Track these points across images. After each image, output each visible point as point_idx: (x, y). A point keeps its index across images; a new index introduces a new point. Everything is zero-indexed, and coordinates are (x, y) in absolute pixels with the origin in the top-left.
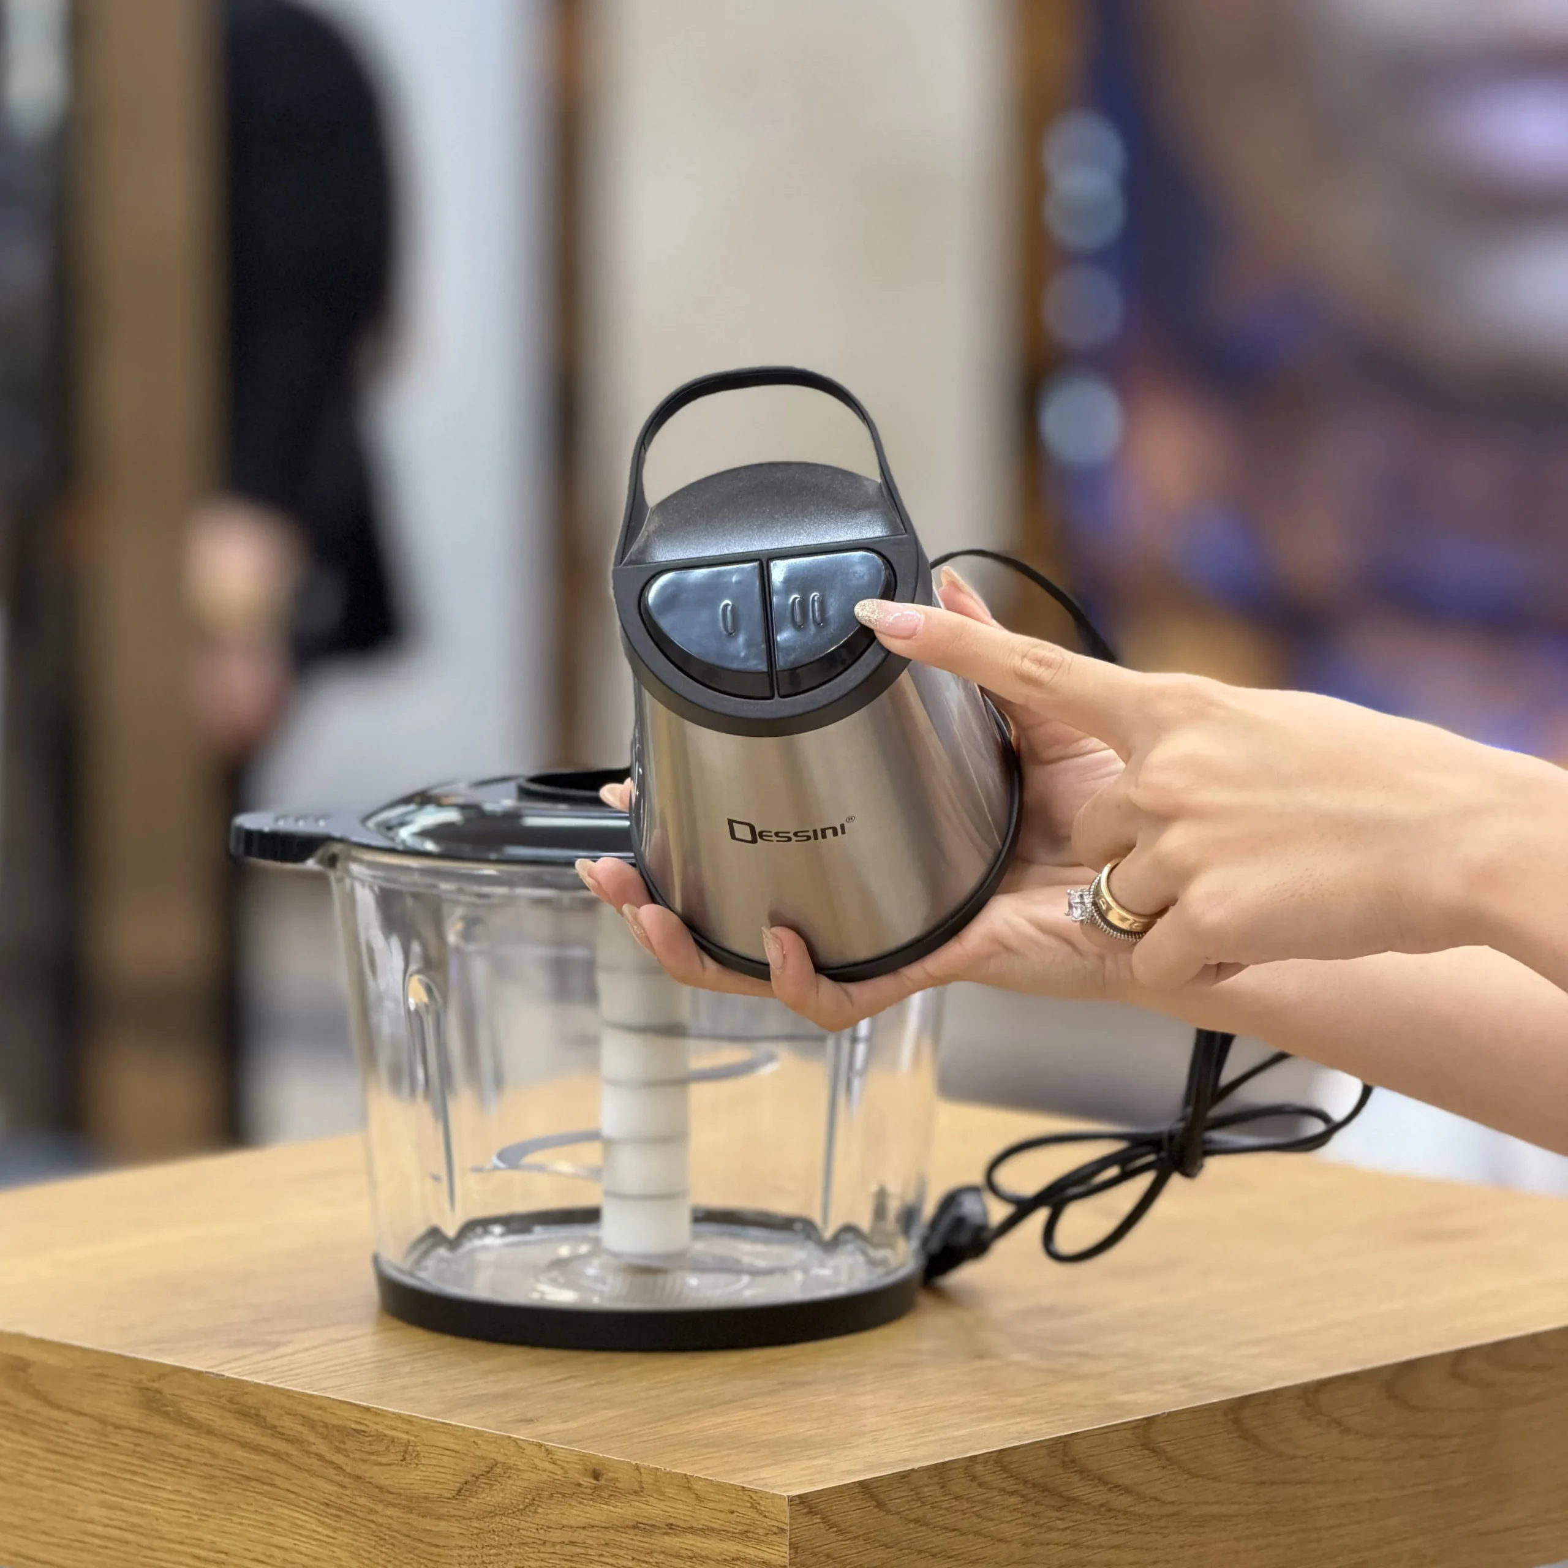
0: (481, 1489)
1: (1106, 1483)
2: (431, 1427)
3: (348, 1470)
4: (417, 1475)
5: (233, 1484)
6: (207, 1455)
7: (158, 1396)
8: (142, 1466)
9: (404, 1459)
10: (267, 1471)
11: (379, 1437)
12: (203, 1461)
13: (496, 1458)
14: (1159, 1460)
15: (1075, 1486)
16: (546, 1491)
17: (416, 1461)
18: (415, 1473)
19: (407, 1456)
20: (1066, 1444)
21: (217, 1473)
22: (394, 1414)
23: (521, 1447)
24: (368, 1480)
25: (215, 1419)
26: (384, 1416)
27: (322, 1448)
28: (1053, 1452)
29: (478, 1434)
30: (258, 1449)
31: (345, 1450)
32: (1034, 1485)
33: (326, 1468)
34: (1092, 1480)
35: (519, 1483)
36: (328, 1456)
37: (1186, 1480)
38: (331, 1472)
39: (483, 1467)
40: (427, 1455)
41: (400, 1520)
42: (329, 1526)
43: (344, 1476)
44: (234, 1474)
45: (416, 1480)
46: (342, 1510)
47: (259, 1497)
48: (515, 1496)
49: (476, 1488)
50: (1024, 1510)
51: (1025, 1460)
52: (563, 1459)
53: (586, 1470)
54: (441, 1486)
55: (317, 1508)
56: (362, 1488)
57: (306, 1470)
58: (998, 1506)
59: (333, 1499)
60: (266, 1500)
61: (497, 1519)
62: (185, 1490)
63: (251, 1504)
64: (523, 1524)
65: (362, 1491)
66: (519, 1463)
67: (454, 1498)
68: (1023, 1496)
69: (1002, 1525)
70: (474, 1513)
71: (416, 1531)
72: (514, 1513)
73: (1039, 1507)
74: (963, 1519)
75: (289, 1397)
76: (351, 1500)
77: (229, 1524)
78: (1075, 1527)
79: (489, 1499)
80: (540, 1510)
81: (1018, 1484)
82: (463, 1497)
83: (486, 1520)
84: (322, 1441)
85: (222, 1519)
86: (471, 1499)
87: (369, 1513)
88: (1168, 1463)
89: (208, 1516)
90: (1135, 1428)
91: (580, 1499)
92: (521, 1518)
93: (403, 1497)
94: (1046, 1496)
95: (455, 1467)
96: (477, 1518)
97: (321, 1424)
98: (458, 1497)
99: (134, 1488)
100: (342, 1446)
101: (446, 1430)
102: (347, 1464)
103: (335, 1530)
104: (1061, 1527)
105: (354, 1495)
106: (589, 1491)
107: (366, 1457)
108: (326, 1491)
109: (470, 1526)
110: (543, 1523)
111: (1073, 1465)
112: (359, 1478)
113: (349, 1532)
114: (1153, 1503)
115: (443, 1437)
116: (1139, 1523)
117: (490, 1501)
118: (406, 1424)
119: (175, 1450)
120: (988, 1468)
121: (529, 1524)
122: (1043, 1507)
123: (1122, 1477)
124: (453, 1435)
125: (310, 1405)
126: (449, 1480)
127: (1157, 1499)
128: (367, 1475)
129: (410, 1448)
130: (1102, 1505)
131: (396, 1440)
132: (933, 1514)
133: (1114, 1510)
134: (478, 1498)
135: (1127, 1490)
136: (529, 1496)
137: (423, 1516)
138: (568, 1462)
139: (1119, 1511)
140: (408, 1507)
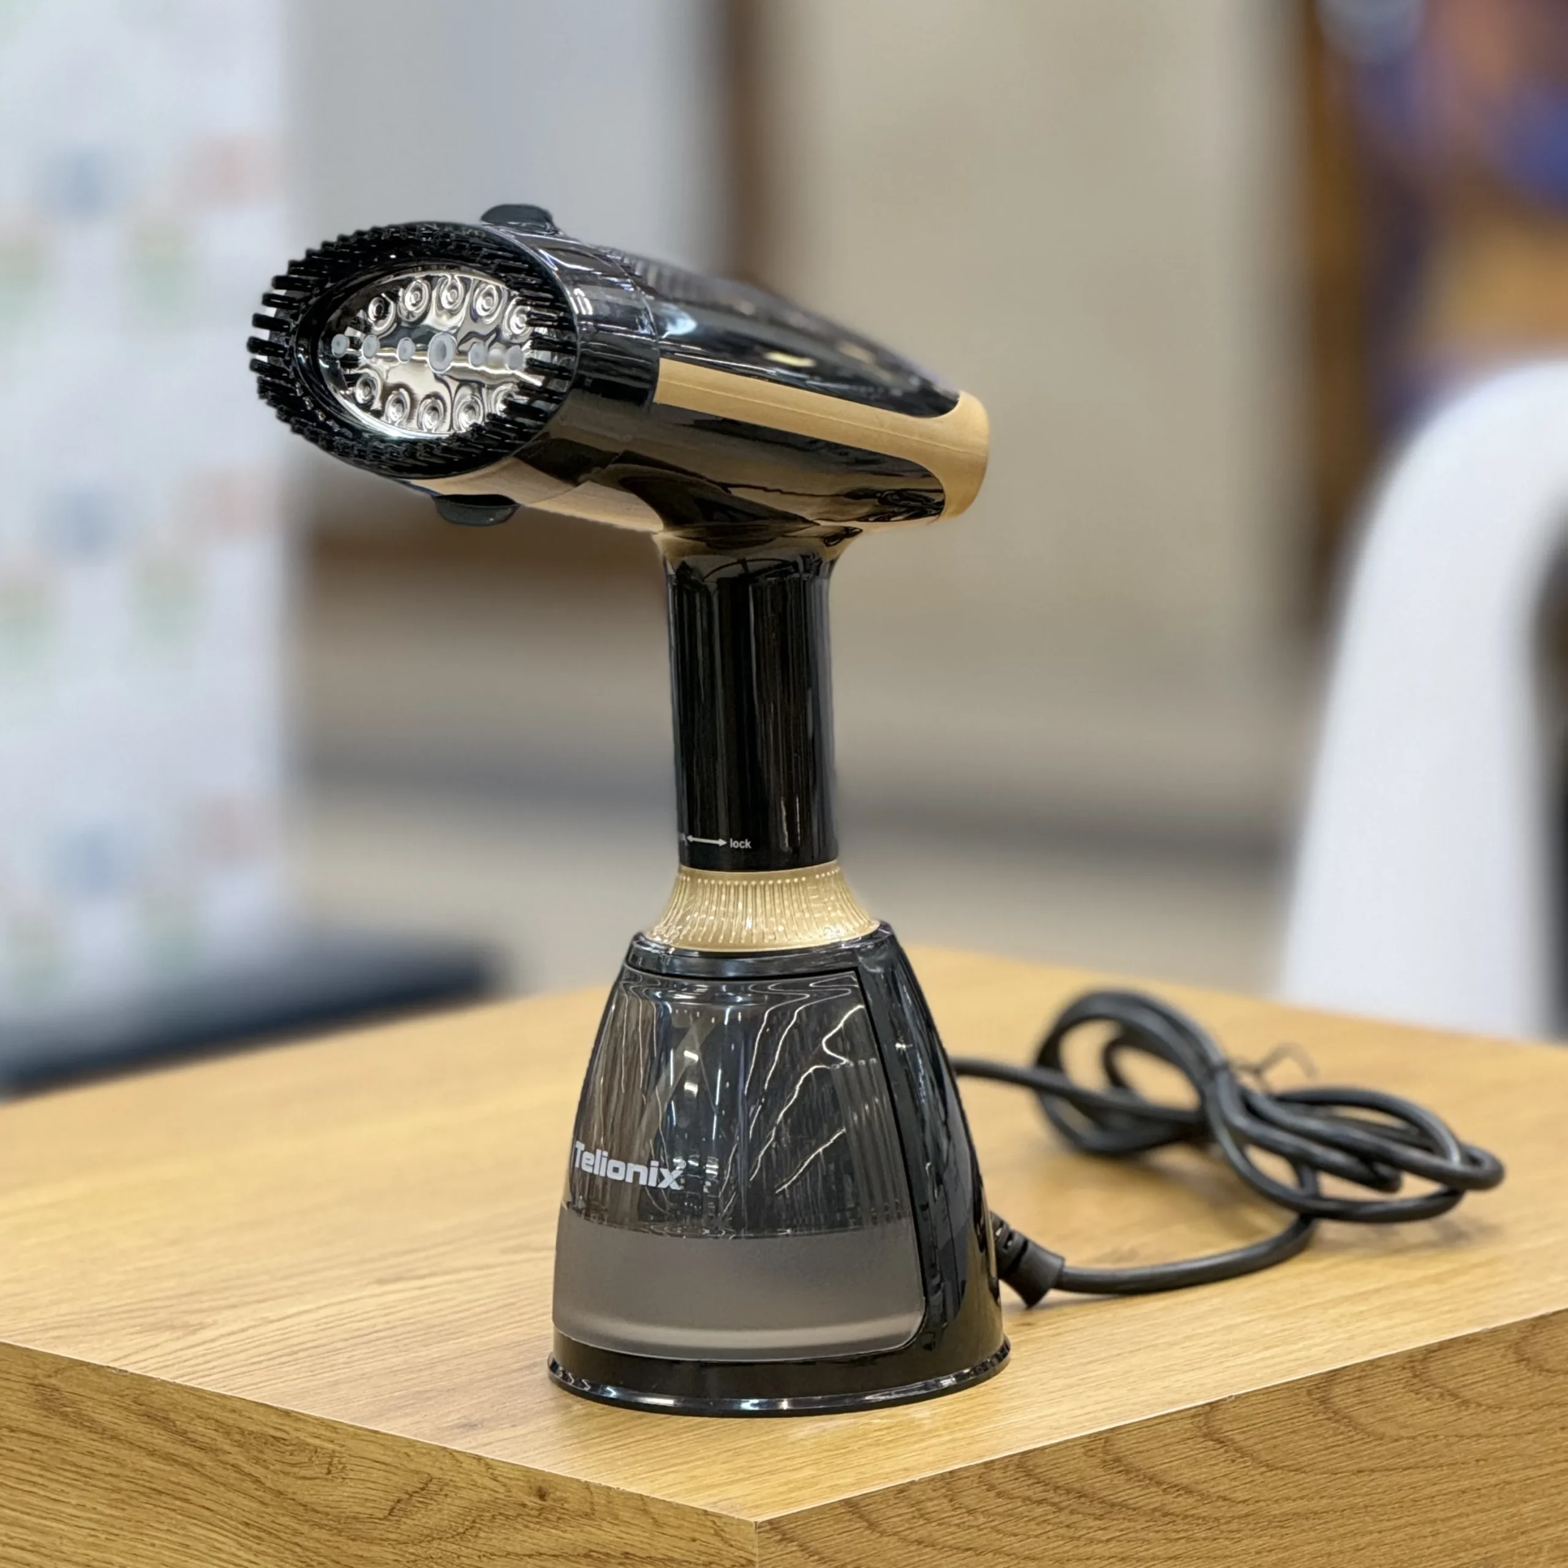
0: (416, 1509)
1: (1159, 1484)
2: (358, 1434)
3: (269, 1484)
4: (344, 1491)
5: (144, 1499)
6: (115, 1465)
7: (56, 1394)
8: (41, 1476)
9: (329, 1472)
10: (178, 1484)
11: (302, 1446)
12: (108, 1471)
13: (429, 1472)
14: (1226, 1452)
15: (1120, 1489)
16: (489, 1511)
17: (343, 1475)
18: (342, 1488)
19: (331, 1468)
20: (1107, 1440)
21: (124, 1485)
22: (316, 1419)
23: (458, 1461)
24: (290, 1496)
25: (120, 1422)
26: (305, 1421)
27: (237, 1457)
28: (1092, 1450)
29: (411, 1444)
30: (170, 1458)
31: (265, 1461)
32: (1068, 1492)
33: (243, 1480)
34: (1139, 1481)
35: (458, 1502)
36: (248, 1468)
37: (1262, 1473)
38: (249, 1485)
39: (415, 1483)
40: (355, 1467)
41: (328, 1543)
42: (250, 1549)
43: (264, 1492)
44: (144, 1486)
45: (344, 1497)
46: (264, 1531)
47: (173, 1514)
48: (454, 1517)
49: (409, 1508)
50: (1057, 1520)
51: (1055, 1462)
52: (505, 1475)
53: (531, 1488)
54: (371, 1505)
55: (237, 1528)
56: (285, 1504)
57: (221, 1484)
58: (1023, 1517)
59: (252, 1517)
60: (179, 1517)
61: (435, 1544)
62: (89, 1504)
63: (162, 1523)
64: (465, 1551)
65: (285, 1508)
66: (458, 1479)
67: (385, 1518)
68: (1054, 1504)
69: (1029, 1540)
70: (409, 1536)
71: (347, 1556)
72: (453, 1537)
73: (1075, 1516)
74: (979, 1536)
75: (200, 1398)
76: (273, 1518)
77: (140, 1546)
78: (1121, 1538)
79: (424, 1520)
80: (482, 1534)
81: (1048, 1491)
82: (397, 1518)
83: (423, 1544)
84: (238, 1449)
85: (131, 1539)
86: (404, 1520)
87: (293, 1535)
88: (1239, 1455)
89: (117, 1535)
90: (1194, 1416)
91: (525, 1523)
92: (462, 1543)
93: (330, 1517)
94: (1083, 1503)
95: (386, 1482)
96: (412, 1542)
97: (237, 1430)
98: (390, 1517)
99: (34, 1501)
100: (260, 1455)
101: (374, 1439)
102: (266, 1477)
103: (257, 1554)
104: (1104, 1538)
105: (276, 1513)
106: (535, 1513)
107: (288, 1469)
108: (246, 1509)
109: (406, 1552)
110: (485, 1548)
111: (1117, 1464)
112: (281, 1493)
113: (274, 1556)
114: (1220, 1503)
115: (372, 1447)
116: (1204, 1527)
117: (426, 1523)
118: (332, 1431)
119: (76, 1458)
120: (1008, 1474)
121: (470, 1550)
122: (1080, 1515)
123: (1181, 1474)
124: (382, 1445)
125: (223, 1407)
126: (381, 1498)
127: (1225, 1499)
128: (290, 1490)
129: (336, 1460)
130: (1155, 1510)
131: (319, 1450)
132: (943, 1532)
133: (1172, 1514)
134: (414, 1519)
135: (1188, 1491)
136: (469, 1518)
137: (353, 1540)
138: (510, 1479)
139: (1177, 1516)
140: (336, 1528)
